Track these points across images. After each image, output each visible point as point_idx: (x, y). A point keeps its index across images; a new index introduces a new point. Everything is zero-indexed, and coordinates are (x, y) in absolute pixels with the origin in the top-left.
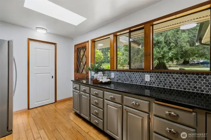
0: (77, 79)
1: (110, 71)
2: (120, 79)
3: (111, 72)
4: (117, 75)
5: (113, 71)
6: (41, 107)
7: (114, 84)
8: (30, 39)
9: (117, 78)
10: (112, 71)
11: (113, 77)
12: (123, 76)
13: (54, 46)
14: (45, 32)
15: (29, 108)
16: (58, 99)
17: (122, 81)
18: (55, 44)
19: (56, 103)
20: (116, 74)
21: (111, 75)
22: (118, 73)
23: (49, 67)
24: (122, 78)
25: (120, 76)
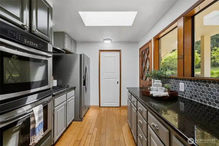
0: (142, 87)
1: (178, 79)
2: (196, 96)
3: (179, 82)
4: (191, 87)
5: (183, 80)
6: (108, 108)
7: (184, 102)
8: (101, 51)
9: (191, 92)
10: (180, 79)
11: (183, 91)
12: (203, 92)
13: (118, 53)
14: (109, 42)
15: (100, 106)
16: (122, 105)
17: (201, 101)
18: (119, 51)
19: (120, 107)
20: (188, 86)
21: (179, 87)
22: (192, 84)
23: (114, 73)
24: (201, 95)
25: (196, 90)
